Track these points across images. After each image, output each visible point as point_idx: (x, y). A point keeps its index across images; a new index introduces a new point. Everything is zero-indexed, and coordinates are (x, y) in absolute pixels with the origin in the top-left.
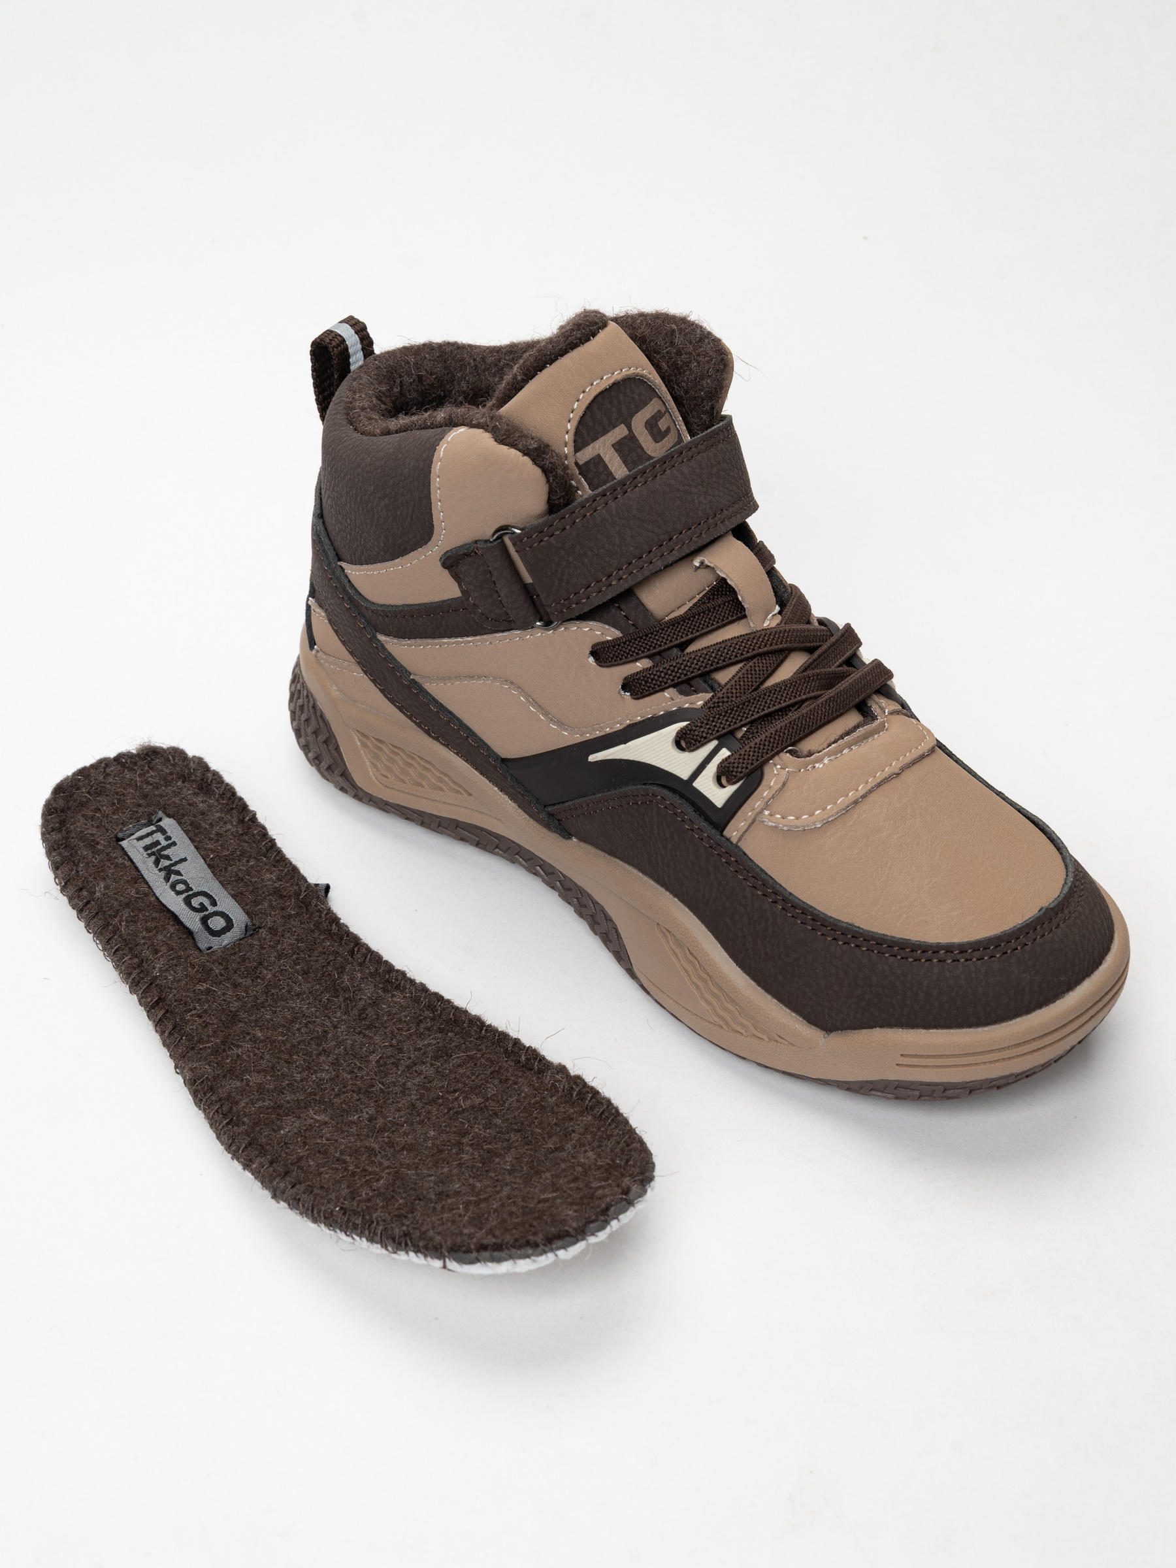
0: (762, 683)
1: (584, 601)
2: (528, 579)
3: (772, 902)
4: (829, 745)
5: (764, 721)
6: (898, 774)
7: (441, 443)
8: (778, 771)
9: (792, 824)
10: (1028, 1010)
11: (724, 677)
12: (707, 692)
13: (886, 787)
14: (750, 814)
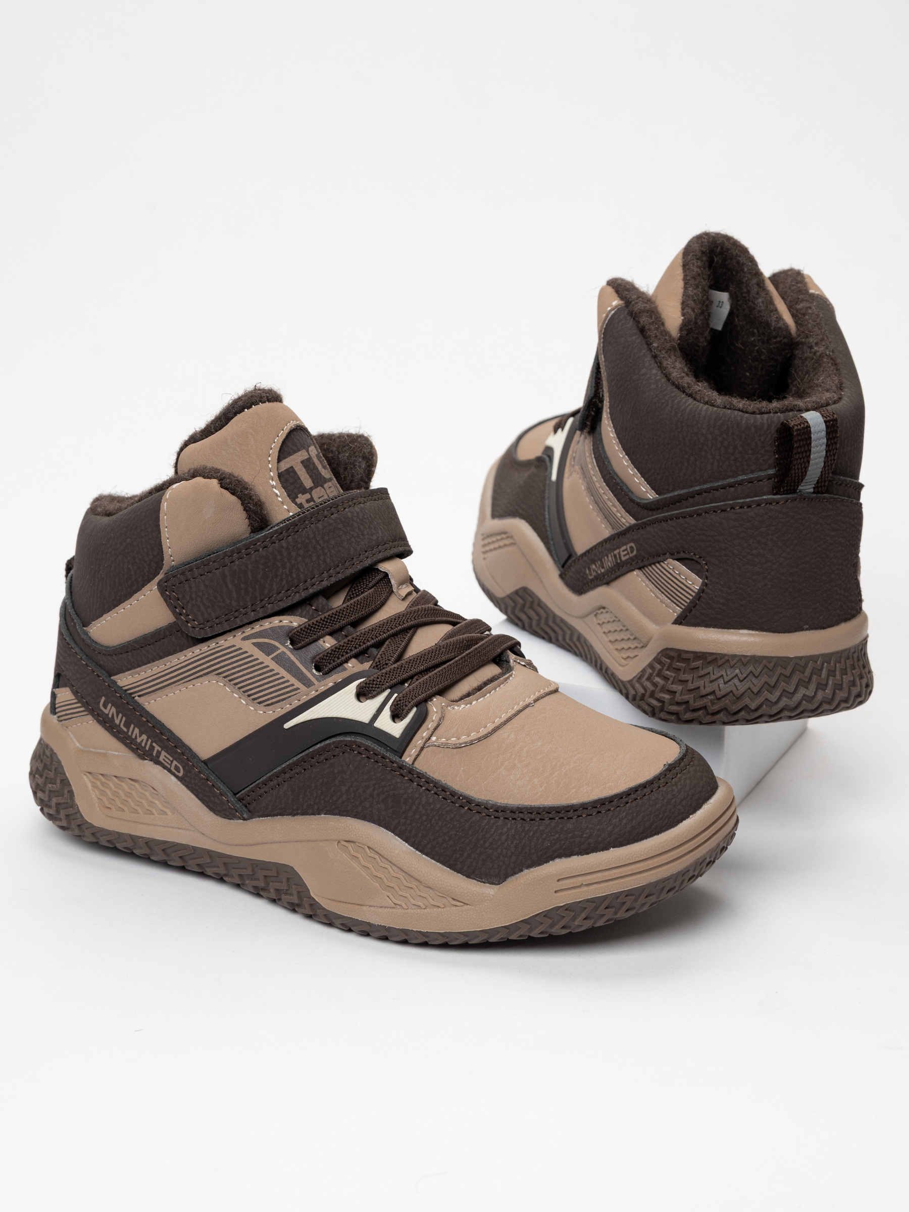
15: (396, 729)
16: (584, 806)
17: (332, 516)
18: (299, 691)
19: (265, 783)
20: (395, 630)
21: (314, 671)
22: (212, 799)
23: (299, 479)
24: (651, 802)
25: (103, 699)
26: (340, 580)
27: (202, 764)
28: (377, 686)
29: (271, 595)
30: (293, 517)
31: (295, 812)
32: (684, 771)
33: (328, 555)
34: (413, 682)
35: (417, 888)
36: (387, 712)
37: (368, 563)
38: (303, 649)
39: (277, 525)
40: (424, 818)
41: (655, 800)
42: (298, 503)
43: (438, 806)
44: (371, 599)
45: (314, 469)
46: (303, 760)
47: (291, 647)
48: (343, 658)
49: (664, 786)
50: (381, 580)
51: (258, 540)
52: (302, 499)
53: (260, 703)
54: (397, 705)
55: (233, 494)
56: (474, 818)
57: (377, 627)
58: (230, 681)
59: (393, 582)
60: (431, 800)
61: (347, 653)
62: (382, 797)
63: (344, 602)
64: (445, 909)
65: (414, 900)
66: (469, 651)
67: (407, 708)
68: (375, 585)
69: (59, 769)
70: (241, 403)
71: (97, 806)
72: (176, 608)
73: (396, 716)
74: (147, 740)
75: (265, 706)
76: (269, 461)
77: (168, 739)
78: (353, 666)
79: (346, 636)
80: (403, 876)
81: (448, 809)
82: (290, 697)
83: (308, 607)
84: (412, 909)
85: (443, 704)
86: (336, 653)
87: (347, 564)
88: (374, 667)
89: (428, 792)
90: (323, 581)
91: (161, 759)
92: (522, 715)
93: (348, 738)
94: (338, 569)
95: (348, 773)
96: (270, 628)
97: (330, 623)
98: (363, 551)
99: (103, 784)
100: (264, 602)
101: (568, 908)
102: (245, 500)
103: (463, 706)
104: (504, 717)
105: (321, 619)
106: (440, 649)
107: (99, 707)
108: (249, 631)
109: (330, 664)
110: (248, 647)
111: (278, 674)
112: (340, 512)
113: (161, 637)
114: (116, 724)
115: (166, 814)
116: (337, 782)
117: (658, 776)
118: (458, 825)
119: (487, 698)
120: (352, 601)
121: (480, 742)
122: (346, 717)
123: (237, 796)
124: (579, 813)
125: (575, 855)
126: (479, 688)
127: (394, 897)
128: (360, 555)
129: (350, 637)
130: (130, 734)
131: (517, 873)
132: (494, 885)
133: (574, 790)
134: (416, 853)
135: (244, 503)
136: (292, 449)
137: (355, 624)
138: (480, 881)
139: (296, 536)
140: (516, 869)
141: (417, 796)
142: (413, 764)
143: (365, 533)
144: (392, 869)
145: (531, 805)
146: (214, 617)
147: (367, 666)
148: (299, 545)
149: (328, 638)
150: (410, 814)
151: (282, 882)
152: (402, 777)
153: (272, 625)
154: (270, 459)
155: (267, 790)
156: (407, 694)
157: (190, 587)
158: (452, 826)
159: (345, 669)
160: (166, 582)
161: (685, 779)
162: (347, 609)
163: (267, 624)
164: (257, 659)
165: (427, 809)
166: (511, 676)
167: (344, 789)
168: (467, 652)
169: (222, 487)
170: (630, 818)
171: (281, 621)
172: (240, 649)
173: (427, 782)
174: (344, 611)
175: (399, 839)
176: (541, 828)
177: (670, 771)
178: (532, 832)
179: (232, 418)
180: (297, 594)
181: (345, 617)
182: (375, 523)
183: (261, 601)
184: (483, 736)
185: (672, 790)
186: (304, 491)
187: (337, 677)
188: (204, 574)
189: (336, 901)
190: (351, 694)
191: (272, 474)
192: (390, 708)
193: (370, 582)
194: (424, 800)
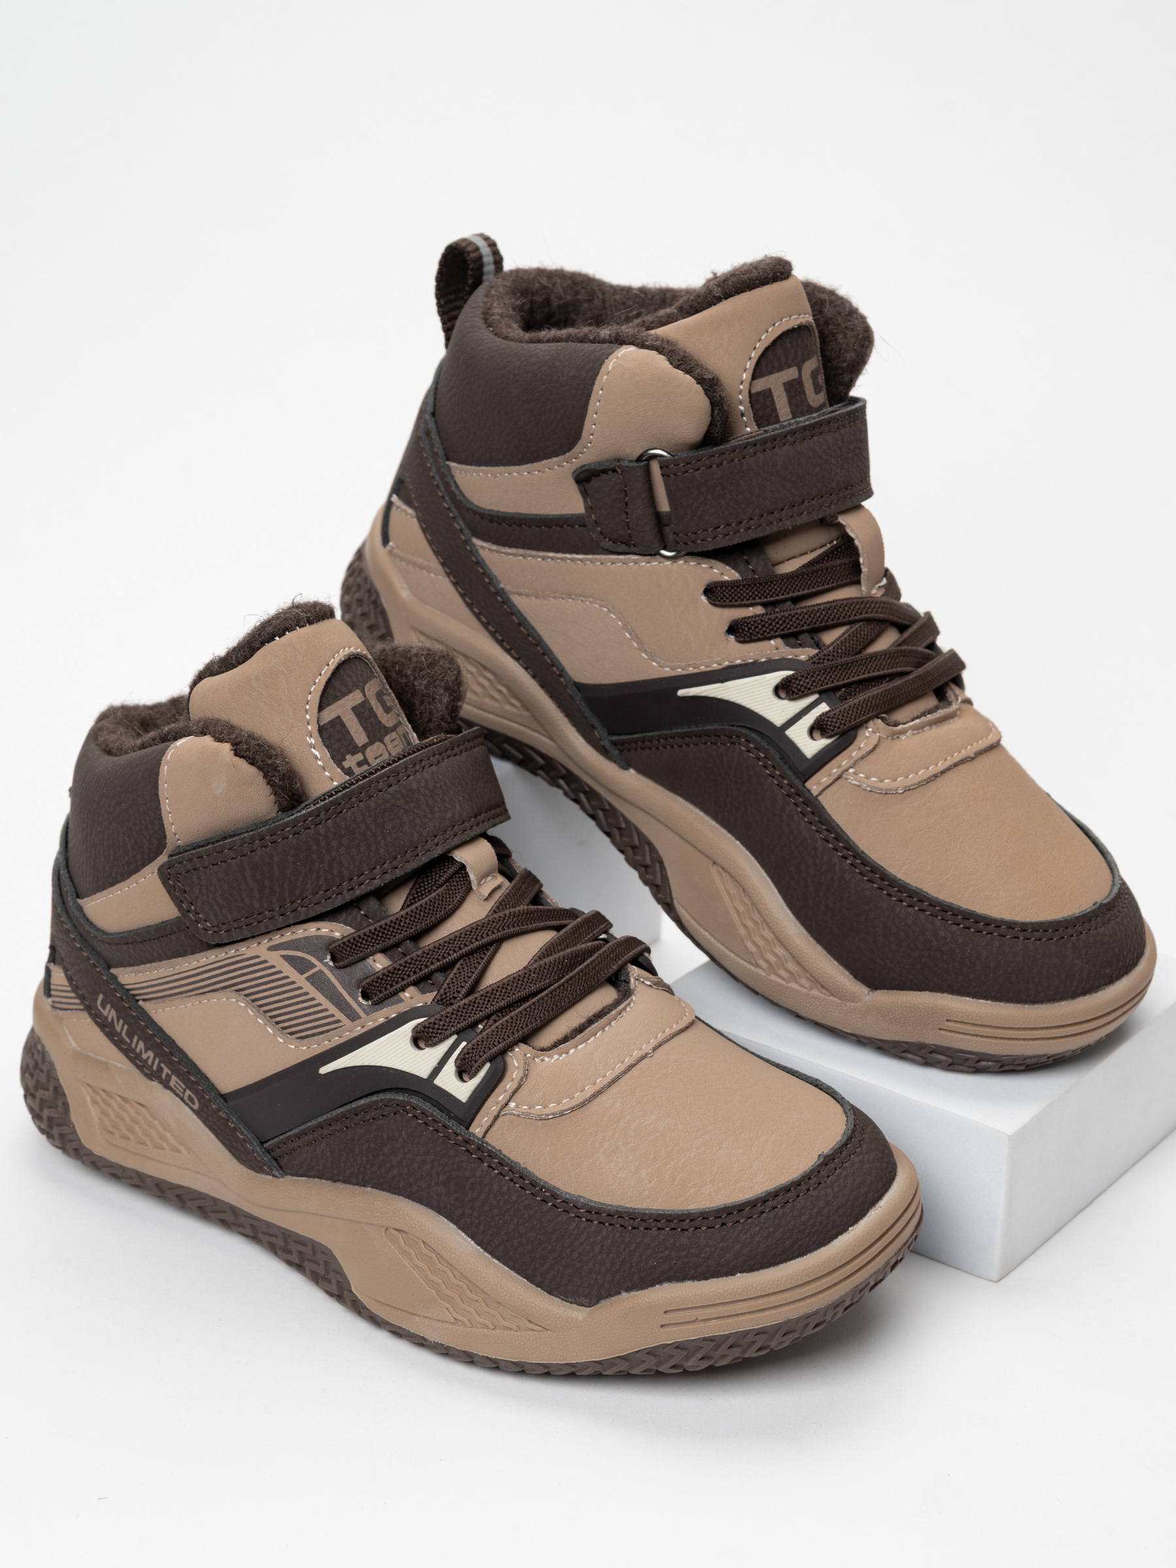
0: (865, 647)
1: (709, 539)
2: (664, 506)
3: (842, 857)
4: (913, 720)
5: (862, 685)
6: (973, 759)
7: (610, 357)
8: (869, 735)
9: (876, 785)
10: (1074, 995)
11: (829, 638)
12: (813, 648)
13: (961, 767)
14: (835, 770)
15: (462, 1091)
16: (704, 1215)
17: (390, 789)
18: (340, 1024)
19: (298, 1136)
20: (469, 948)
21: (360, 999)
22: (235, 1145)
23: (348, 733)
24: (795, 1213)
25: (101, 997)
26: (397, 878)
27: (221, 1099)
28: (439, 1031)
29: (304, 896)
30: (337, 790)
31: (336, 1178)
32: (847, 1164)
33: (382, 843)
34: (489, 1024)
35: (484, 1301)
36: (450, 1067)
37: (437, 852)
38: (347, 969)
39: (315, 802)
40: (496, 1211)
41: (801, 1209)
42: (346, 767)
43: (514, 1198)
44: (440, 902)
45: (370, 718)
46: (344, 1116)
47: (331, 964)
48: (399, 986)
49: (814, 1189)
50: (456, 872)
51: (287, 824)
52: (351, 761)
53: (291, 1034)
54: (464, 1059)
55: (252, 764)
56: (559, 1219)
57: (445, 942)
58: (253, 1001)
59: (472, 877)
60: (505, 1189)
61: (403, 979)
62: (443, 1178)
63: (403, 907)
64: (519, 1333)
65: (480, 1316)
66: (571, 974)
67: (477, 1065)
68: (447, 881)
69: (51, 1074)
70: (270, 629)
71: (97, 1127)
72: (182, 902)
73: (463, 1072)
74: (154, 1059)
75: (298, 1038)
76: (307, 711)
77: (179, 1061)
78: (412, 997)
79: (405, 955)
80: (467, 1285)
81: (526, 1202)
82: (328, 1031)
83: (355, 911)
84: (476, 1327)
85: (528, 1055)
86: (389, 979)
87: (408, 855)
88: (438, 1001)
89: (502, 1177)
90: (374, 879)
91: (172, 1084)
92: (634, 1071)
93: (401, 1097)
94: (395, 863)
95: (401, 1140)
96: (304, 938)
97: (382, 937)
98: (431, 837)
99: (104, 1101)
100: (295, 905)
101: (679, 1346)
102: (268, 772)
103: (556, 1057)
104: (610, 1075)
105: (370, 932)
106: (530, 975)
107: (96, 1005)
108: (277, 939)
109: (380, 992)
110: (276, 959)
111: (313, 999)
112: (401, 782)
113: (168, 932)
114: (116, 1031)
115: (179, 1151)
116: (386, 1150)
117: (807, 1175)
118: (538, 1226)
119: (590, 1043)
120: (414, 906)
121: (574, 1112)
122: (398, 1068)
123: (266, 1145)
124: (696, 1224)
125: (689, 1279)
126: (581, 1029)
127: (455, 1310)
128: (427, 842)
129: (408, 957)
130: (133, 1046)
131: (613, 1296)
132: (583, 1308)
133: (693, 1190)
134: (485, 1256)
135: (268, 776)
136: (339, 691)
137: (416, 938)
138: (565, 1300)
139: (338, 820)
140: (612, 1291)
141: (487, 1181)
142: (484, 1136)
143: (436, 809)
144: (453, 1273)
145: (634, 1209)
146: (230, 919)
147: (429, 997)
148: (343, 832)
149: (379, 956)
150: (478, 1204)
151: (319, 1264)
152: (469, 1154)
153: (307, 934)
154: (308, 707)
155: (301, 1145)
156: (478, 1045)
157: (199, 878)
158: (530, 1225)
159: (401, 1001)
160: (169, 868)
161: (846, 1176)
162: (406, 918)
163: (301, 932)
164: (287, 977)
165: (500, 1200)
166: (629, 1005)
167: (395, 1160)
168: (567, 977)
169: (236, 755)
170: (764, 1234)
171: (319, 929)
172: (266, 961)
173: (501, 1164)
174: (401, 921)
175: (463, 1234)
176: (646, 1240)
177: (826, 1165)
178: (634, 1245)
179: (259, 648)
180: (340, 896)
181: (402, 930)
182: (452, 793)
183: (292, 903)
184: (578, 1105)
185: (827, 1195)
186: (354, 750)
187: (390, 1011)
188: (217, 864)
189: (382, 1303)
190: (404, 1039)
191: (310, 728)
192: (455, 1062)
193: (440, 876)
194: (496, 1187)
